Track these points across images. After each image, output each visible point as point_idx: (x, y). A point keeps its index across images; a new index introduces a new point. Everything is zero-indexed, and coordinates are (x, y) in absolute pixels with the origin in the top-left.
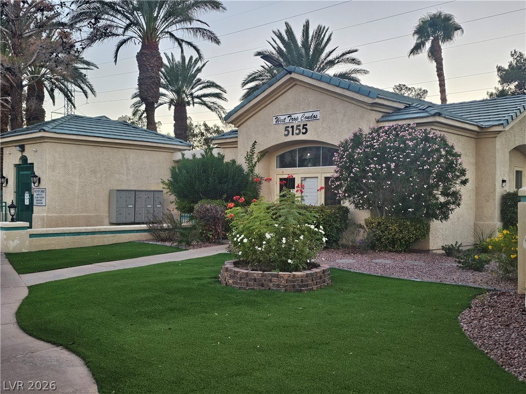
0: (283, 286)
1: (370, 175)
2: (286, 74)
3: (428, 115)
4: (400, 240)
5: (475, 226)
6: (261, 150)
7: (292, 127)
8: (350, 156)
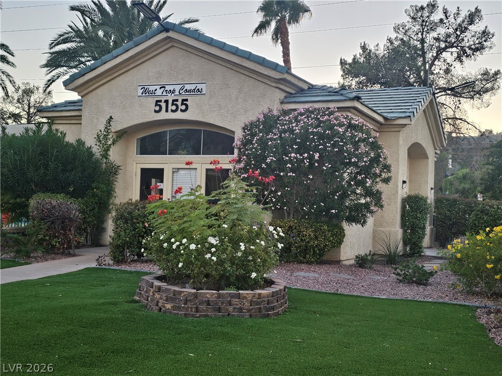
0: (247, 309)
1: (289, 167)
2: (161, 32)
3: (345, 98)
4: (314, 248)
5: (374, 233)
6: (119, 129)
7: (167, 102)
8: (263, 143)
